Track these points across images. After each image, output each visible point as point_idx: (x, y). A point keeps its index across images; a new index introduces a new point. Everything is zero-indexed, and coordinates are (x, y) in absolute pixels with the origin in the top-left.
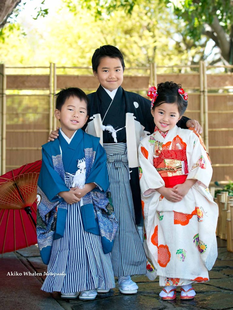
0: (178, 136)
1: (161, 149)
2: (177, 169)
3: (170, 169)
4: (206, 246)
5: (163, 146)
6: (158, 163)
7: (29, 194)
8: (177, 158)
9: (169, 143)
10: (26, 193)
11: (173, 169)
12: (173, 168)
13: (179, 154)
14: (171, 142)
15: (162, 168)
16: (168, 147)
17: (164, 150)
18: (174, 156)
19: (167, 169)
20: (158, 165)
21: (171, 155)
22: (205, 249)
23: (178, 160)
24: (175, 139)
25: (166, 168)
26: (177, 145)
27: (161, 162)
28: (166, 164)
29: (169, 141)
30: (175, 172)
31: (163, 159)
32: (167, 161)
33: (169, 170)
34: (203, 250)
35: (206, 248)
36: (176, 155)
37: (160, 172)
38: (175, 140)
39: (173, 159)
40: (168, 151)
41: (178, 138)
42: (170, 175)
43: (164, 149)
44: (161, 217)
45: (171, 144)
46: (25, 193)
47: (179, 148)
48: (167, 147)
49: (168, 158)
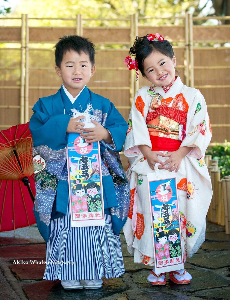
0: (181, 94)
1: (160, 103)
2: (171, 131)
3: (164, 129)
4: (195, 229)
5: (163, 100)
6: (151, 118)
7: (29, 162)
8: (174, 118)
9: (170, 99)
10: (26, 161)
11: (167, 131)
12: (167, 128)
13: (178, 114)
14: (173, 99)
15: (154, 126)
16: (169, 103)
17: (163, 106)
18: (172, 115)
19: (161, 128)
20: (150, 120)
21: (170, 113)
22: (194, 233)
23: (175, 121)
24: (178, 96)
25: (159, 127)
26: (178, 103)
27: (155, 118)
28: (161, 122)
29: (170, 97)
30: (168, 134)
31: (159, 115)
32: (163, 119)
33: (162, 129)
34: (191, 234)
35: (196, 231)
36: (175, 115)
37: (150, 129)
38: (178, 98)
39: (170, 118)
40: (168, 108)
41: (182, 97)
42: (161, 135)
43: (163, 104)
44: (139, 181)
45: (173, 101)
46: (24, 161)
47: (180, 108)
48: (167, 102)
49: (165, 115)
